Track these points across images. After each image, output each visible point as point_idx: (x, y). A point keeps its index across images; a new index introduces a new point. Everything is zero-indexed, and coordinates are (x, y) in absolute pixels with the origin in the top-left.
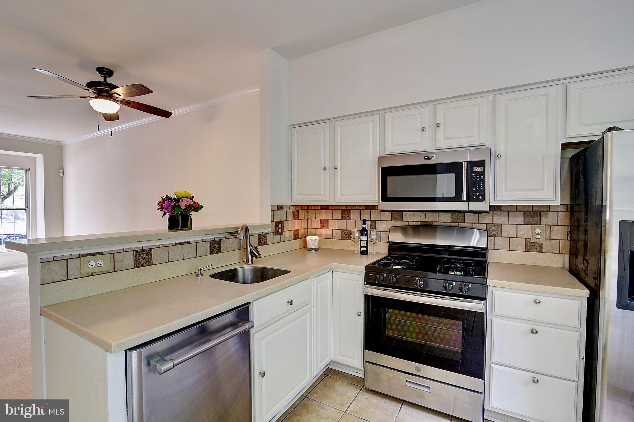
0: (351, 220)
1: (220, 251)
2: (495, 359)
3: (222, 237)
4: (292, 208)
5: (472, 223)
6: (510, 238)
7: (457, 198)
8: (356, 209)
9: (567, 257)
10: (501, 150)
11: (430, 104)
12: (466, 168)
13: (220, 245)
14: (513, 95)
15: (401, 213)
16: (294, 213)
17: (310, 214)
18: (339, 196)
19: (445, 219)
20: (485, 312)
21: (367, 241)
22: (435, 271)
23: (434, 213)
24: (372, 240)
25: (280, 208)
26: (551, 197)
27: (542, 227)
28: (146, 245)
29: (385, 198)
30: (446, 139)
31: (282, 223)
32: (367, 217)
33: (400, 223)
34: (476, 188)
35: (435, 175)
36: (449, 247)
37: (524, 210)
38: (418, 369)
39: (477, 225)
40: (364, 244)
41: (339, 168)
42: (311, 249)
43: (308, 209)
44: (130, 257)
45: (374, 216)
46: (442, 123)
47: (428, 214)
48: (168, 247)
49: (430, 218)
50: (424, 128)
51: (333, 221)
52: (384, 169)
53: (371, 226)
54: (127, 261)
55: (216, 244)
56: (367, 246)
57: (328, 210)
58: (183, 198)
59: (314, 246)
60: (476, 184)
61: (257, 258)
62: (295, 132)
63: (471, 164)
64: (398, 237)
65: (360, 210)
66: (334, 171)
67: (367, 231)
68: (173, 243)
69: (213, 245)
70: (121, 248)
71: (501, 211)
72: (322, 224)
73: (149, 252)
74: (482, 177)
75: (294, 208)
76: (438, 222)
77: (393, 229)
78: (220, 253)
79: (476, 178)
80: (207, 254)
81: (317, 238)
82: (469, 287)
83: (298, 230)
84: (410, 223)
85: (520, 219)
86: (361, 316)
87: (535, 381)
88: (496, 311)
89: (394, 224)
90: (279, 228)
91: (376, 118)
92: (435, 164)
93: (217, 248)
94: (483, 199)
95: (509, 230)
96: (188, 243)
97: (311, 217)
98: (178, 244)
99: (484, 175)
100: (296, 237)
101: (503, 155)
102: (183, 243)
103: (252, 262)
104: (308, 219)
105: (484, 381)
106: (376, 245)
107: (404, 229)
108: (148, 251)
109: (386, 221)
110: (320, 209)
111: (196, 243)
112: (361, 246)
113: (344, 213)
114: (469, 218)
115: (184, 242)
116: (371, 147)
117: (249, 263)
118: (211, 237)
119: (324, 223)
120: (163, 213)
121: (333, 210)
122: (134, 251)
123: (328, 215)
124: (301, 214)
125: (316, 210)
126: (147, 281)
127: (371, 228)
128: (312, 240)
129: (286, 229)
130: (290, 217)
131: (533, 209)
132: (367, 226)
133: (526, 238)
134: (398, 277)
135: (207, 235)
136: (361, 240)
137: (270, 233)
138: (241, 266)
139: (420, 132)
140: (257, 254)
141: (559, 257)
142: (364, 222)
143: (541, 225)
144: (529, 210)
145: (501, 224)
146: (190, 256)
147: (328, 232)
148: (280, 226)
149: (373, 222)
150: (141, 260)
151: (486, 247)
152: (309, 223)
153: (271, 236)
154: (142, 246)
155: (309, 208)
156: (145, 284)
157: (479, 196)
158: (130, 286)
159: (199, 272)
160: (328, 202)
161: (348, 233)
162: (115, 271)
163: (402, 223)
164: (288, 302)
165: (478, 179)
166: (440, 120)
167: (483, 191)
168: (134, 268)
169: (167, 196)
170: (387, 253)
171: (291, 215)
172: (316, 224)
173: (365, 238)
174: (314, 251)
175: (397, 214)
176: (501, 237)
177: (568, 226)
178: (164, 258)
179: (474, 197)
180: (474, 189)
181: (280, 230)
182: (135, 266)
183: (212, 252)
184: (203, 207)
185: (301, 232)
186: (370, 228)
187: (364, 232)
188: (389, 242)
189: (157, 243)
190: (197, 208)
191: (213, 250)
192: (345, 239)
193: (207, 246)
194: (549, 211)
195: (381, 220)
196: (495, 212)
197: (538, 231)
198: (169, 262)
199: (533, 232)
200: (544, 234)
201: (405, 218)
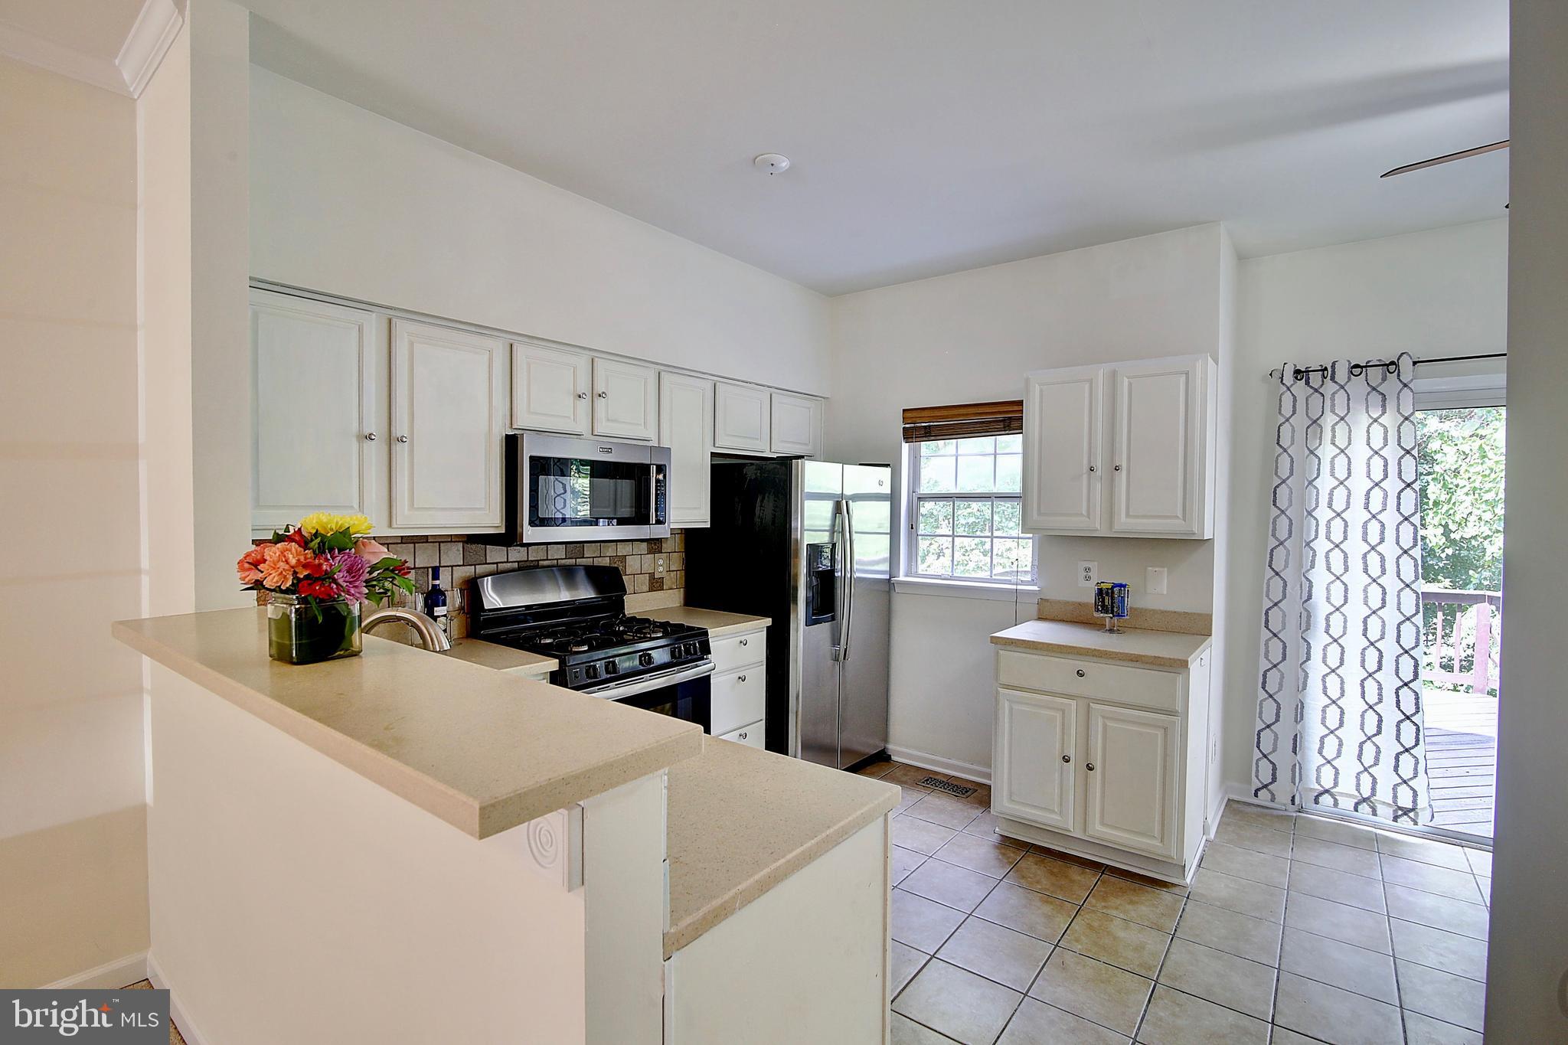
5: (593, 557)
6: (635, 576)
7: (637, 519)
9: (682, 592)
12: (655, 474)
14: (677, 378)
18: (406, 511)
19: (558, 554)
26: (706, 518)
27: (664, 556)
29: (535, 519)
30: (608, 420)
33: (482, 568)
39: (600, 559)
41: (408, 441)
46: (608, 392)
49: (535, 555)
50: (583, 394)
67: (444, 594)
74: (663, 489)
76: (547, 560)
84: (504, 567)
85: (643, 548)
89: (469, 571)
94: (664, 521)
95: (634, 564)
99: (665, 486)
109: (452, 566)
133: (649, 573)
141: (677, 592)
142: (436, 571)
143: (663, 553)
145: (626, 556)
163: (487, 567)
166: (608, 387)
167: (664, 510)
175: (475, 550)
176: (626, 575)
187: (439, 596)
197: (661, 562)
199: (656, 564)
200: (665, 565)
201: (490, 557)
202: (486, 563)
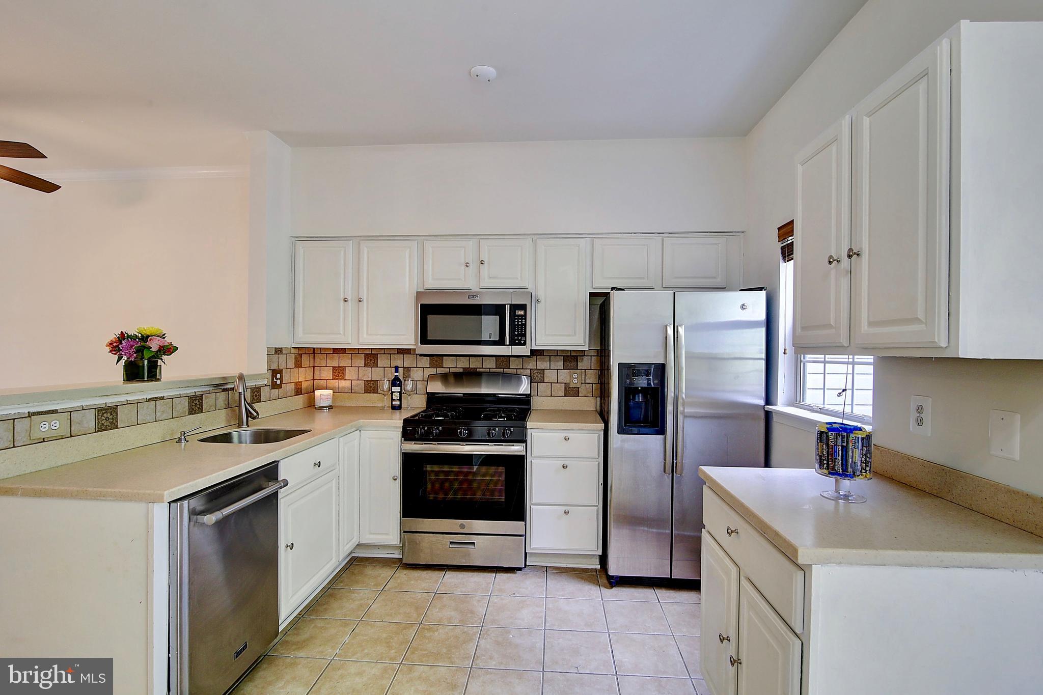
0: (377, 367)
1: (202, 410)
2: (534, 501)
3: (205, 391)
4: (293, 351)
5: (517, 369)
6: (551, 383)
7: (501, 342)
8: (384, 354)
9: (598, 399)
10: (541, 294)
11: (475, 237)
12: (509, 311)
13: (202, 402)
14: (552, 242)
15: (441, 358)
16: (296, 358)
17: (317, 360)
18: (365, 336)
19: (490, 365)
20: (524, 454)
21: (400, 393)
22: (479, 419)
23: (479, 358)
24: (407, 392)
25: (279, 351)
26: (582, 343)
27: (578, 371)
28: (110, 401)
29: (424, 340)
30: (490, 278)
31: (280, 371)
32: (399, 363)
33: (440, 371)
34: (518, 331)
35: (480, 316)
36: (494, 395)
37: (563, 355)
38: (462, 526)
39: (522, 370)
40: (397, 397)
41: (365, 301)
42: (321, 408)
43: (314, 353)
44: (91, 416)
45: (408, 361)
46: (486, 261)
47: (472, 359)
48: (137, 403)
49: (474, 364)
50: (468, 263)
51: (353, 369)
52: (423, 307)
53: (404, 374)
54: (87, 422)
55: (197, 401)
56: (400, 400)
57: (344, 355)
58: (152, 336)
59: (327, 403)
60: (518, 328)
61: (254, 418)
62: (301, 247)
63: (514, 307)
64: (437, 387)
65: (391, 354)
66: (358, 303)
67: (399, 380)
68: (143, 399)
69: (193, 402)
70: (79, 405)
71: (544, 355)
72: (337, 374)
73: (112, 410)
74: (524, 321)
75: (296, 352)
76: (483, 368)
77: (432, 377)
78: (202, 412)
79: (518, 322)
80: (186, 413)
81: (331, 392)
82: (511, 432)
83: (301, 382)
84: (452, 370)
85: (560, 364)
86: (397, 481)
87: (566, 513)
88: (535, 453)
89: (433, 371)
90: (277, 379)
91: (414, 244)
92: (480, 305)
93: (199, 406)
94: (525, 344)
95: (550, 376)
96: (162, 398)
97: (320, 363)
98: (150, 400)
99: (525, 319)
100: (298, 391)
101: (542, 299)
102: (155, 399)
103: (247, 424)
104: (314, 367)
105: (526, 522)
106: (410, 398)
107: (445, 378)
108: (113, 408)
109: (423, 368)
110: (333, 353)
111: (173, 398)
112: (393, 400)
113: (368, 358)
114: (514, 364)
115: (157, 398)
116: (407, 278)
117: (243, 425)
118: (190, 391)
119: (339, 372)
120: (116, 357)
121: (352, 354)
122: (95, 409)
123: (345, 361)
124: (306, 360)
125: (326, 354)
126: (111, 450)
127: (405, 376)
128: (323, 396)
129: (285, 380)
130: (291, 364)
131: (571, 354)
132: (400, 374)
133: (565, 383)
134: (440, 428)
135: (187, 388)
136: (392, 393)
137: (266, 386)
138: (236, 430)
139: (463, 267)
140: (255, 414)
141: (592, 400)
142: (397, 369)
143: (577, 369)
144: (568, 355)
145: (544, 369)
146: (164, 417)
147: (344, 384)
148: (278, 376)
149: (407, 370)
150: (104, 421)
151: (529, 393)
152: (315, 372)
153: (266, 391)
154: (104, 403)
155: (316, 352)
156: (108, 454)
157: (521, 340)
158: (90, 457)
159: (183, 437)
160: (350, 344)
161: (373, 385)
162: (71, 436)
163: (443, 371)
164: (315, 464)
165: (520, 323)
166: (485, 257)
167: (525, 335)
168: (96, 432)
169: (122, 332)
170: (424, 407)
171: (292, 361)
172: (327, 373)
173: (397, 389)
174: (326, 410)
175: (436, 359)
176: (544, 383)
177: (599, 370)
178: (133, 419)
179: (517, 342)
180: (516, 333)
181: (278, 382)
182: (97, 429)
183: (192, 412)
184: (177, 348)
185: (304, 385)
186: (403, 378)
187: (396, 382)
188: (427, 393)
189: (123, 398)
190: (169, 350)
191: (193, 409)
192: (369, 393)
193: (185, 402)
194: (584, 356)
195: (417, 367)
196: (538, 357)
197: (575, 376)
198: (138, 424)
199: (571, 377)
200: (580, 378)
201: (446, 364)
202: (443, 368)
